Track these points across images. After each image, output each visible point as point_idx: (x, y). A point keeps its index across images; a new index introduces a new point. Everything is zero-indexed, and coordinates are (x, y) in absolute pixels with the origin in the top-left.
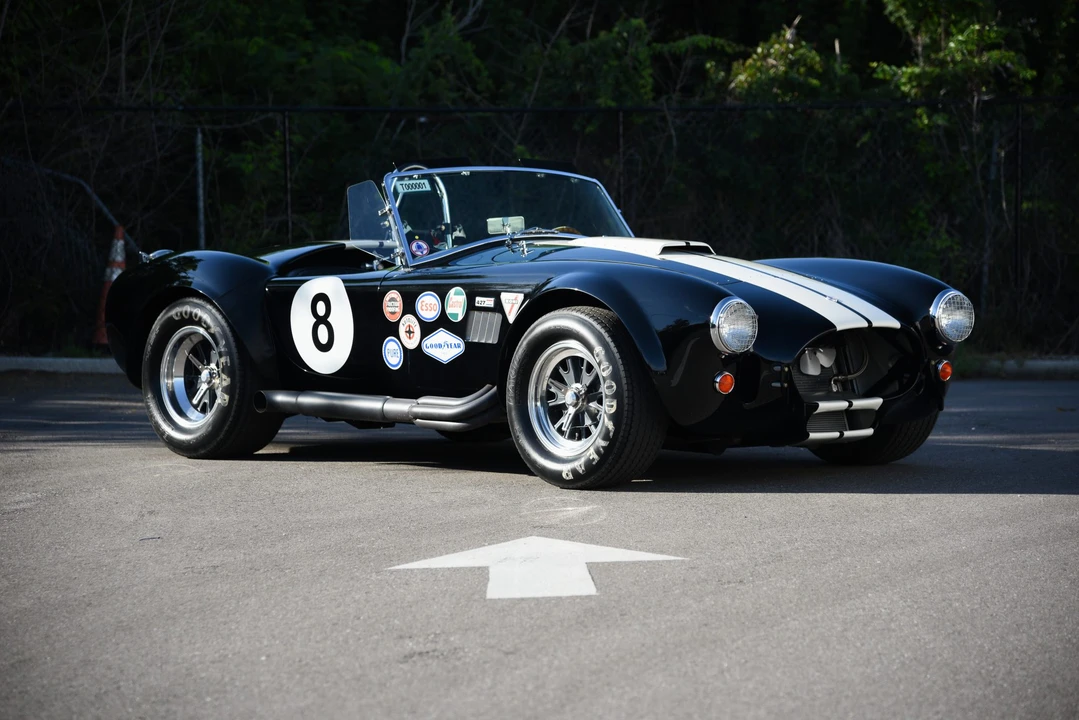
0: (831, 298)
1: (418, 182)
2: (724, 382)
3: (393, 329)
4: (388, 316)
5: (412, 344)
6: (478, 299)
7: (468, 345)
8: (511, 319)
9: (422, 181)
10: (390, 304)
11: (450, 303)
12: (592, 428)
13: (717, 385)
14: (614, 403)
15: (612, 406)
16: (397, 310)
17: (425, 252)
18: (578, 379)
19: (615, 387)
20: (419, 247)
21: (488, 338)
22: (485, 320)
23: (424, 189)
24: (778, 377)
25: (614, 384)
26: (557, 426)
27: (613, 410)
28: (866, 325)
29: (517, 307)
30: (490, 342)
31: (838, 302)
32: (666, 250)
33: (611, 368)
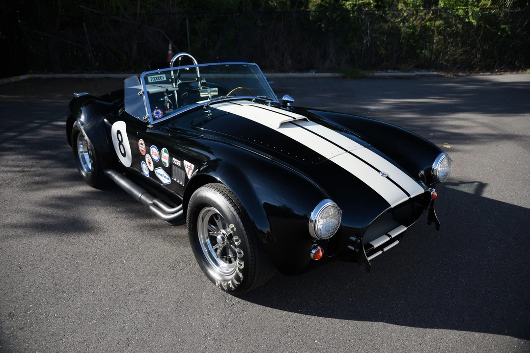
0: (383, 174)
1: (160, 76)
2: (317, 253)
3: (143, 158)
4: (141, 151)
5: (152, 169)
6: (174, 159)
7: (172, 180)
8: (189, 177)
9: (162, 75)
10: (141, 145)
11: (163, 156)
12: (233, 260)
13: (312, 255)
14: (243, 263)
15: (241, 265)
16: (144, 150)
17: (160, 116)
18: (224, 228)
19: (243, 254)
20: (157, 113)
21: (180, 182)
22: (178, 171)
23: (163, 80)
24: (353, 243)
25: (242, 252)
26: (215, 247)
27: (242, 267)
28: (407, 198)
29: (191, 171)
30: (181, 183)
31: (388, 178)
32: (283, 125)
33: (240, 240)
